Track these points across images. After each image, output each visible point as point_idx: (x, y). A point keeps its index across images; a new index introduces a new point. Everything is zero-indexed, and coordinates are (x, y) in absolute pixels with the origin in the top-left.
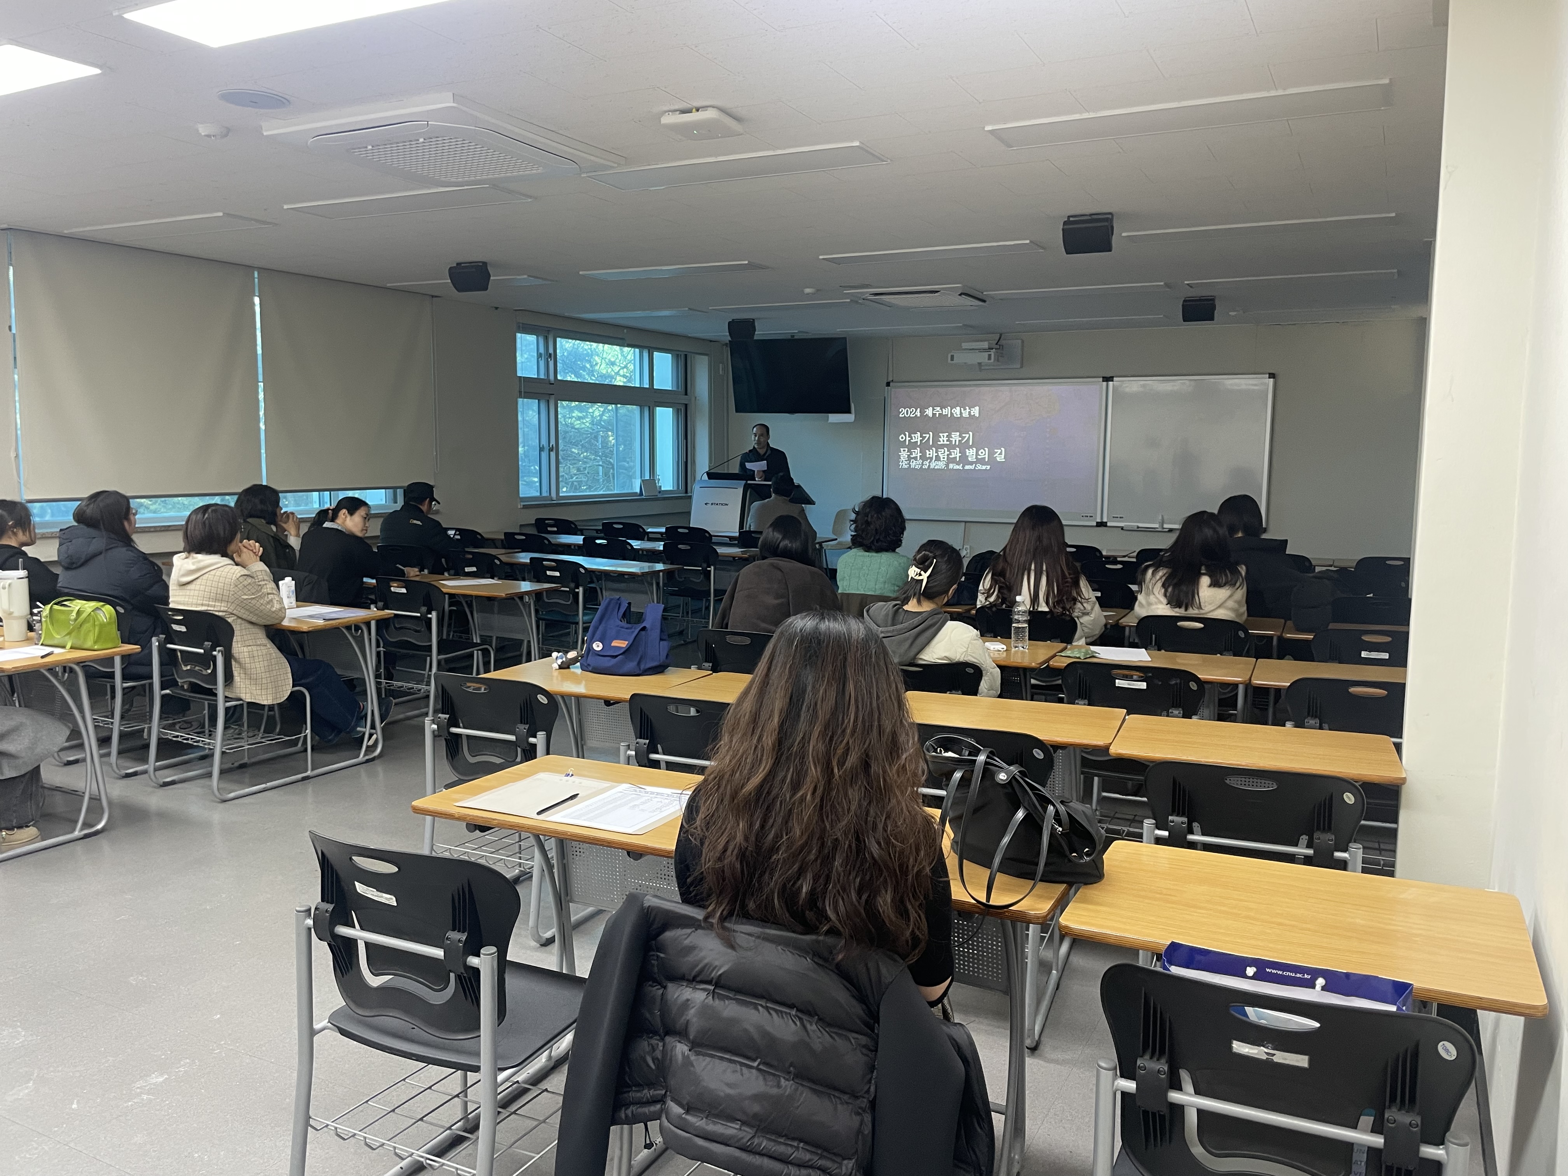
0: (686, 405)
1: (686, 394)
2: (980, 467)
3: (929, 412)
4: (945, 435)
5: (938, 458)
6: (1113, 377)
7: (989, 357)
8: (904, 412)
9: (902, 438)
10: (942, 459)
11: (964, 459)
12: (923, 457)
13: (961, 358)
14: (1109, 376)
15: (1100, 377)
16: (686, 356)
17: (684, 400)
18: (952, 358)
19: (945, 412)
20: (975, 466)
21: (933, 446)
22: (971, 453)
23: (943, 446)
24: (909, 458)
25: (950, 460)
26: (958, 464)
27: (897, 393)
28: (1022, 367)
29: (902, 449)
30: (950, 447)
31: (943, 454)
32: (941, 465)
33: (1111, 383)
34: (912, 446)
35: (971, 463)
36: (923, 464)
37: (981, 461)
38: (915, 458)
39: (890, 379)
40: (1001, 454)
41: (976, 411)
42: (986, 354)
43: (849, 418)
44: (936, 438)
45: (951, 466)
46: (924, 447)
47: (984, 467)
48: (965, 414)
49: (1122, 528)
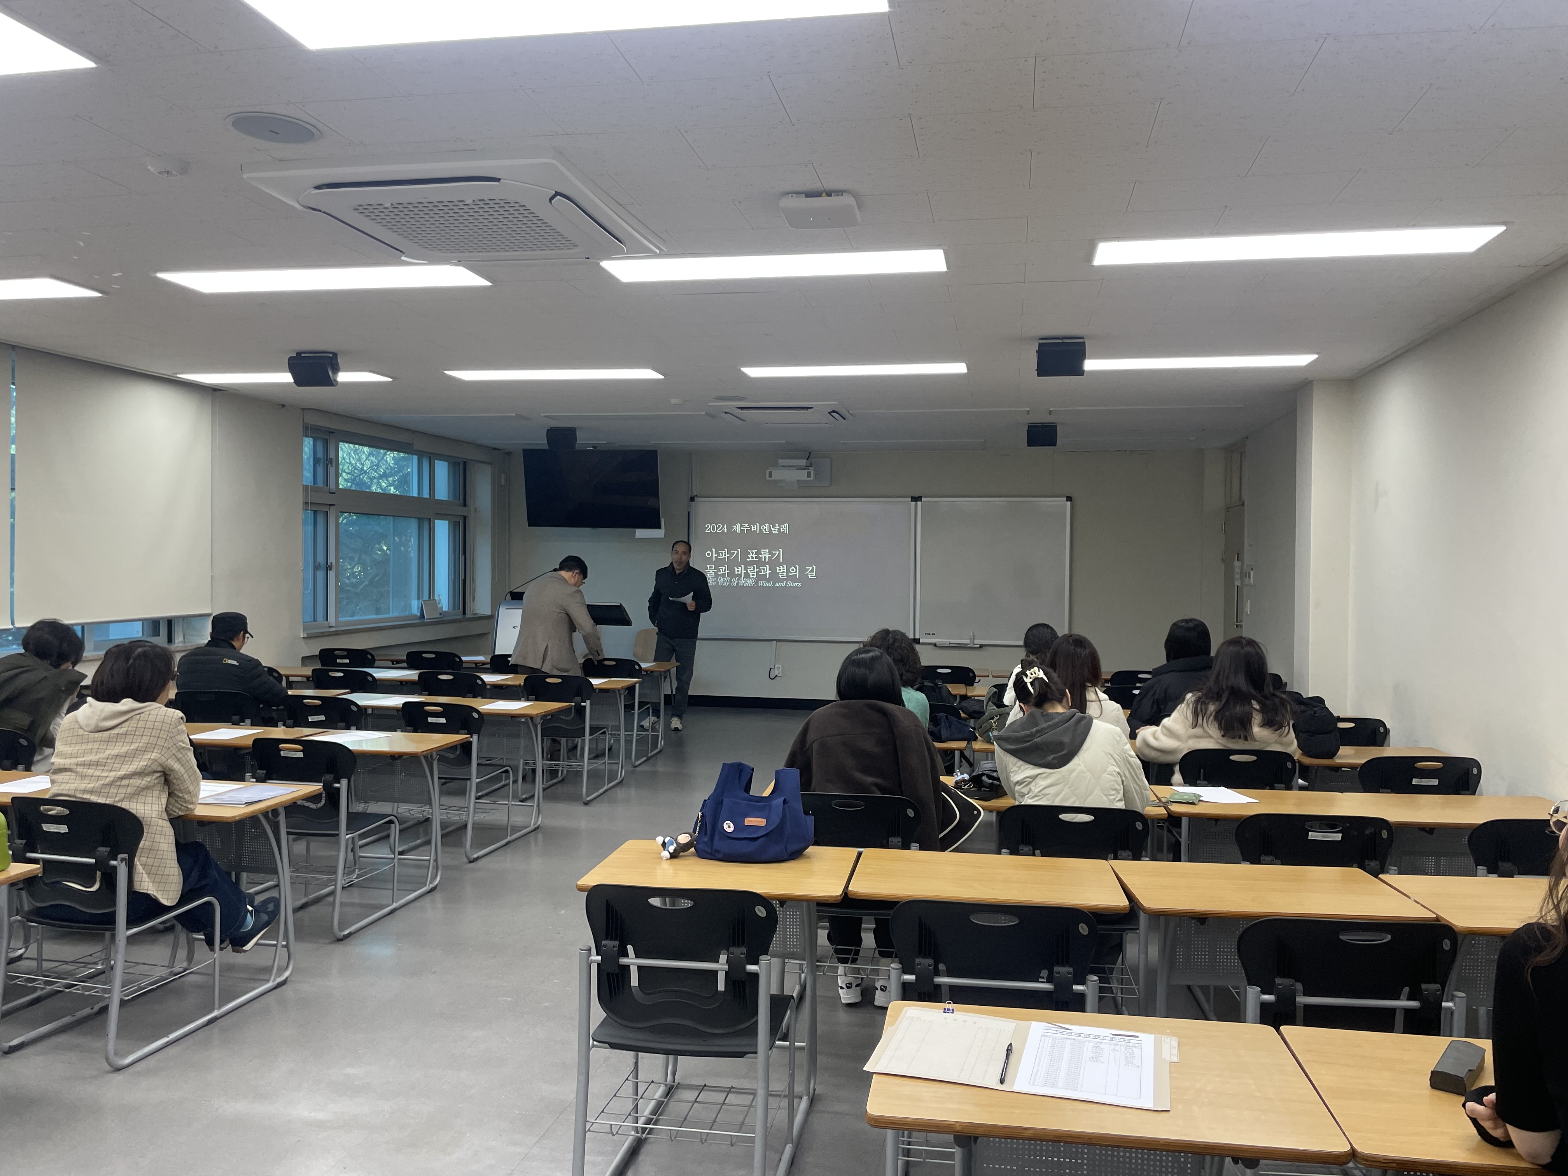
0: (465, 518)
1: (465, 505)
2: (790, 584)
3: (737, 528)
4: (754, 552)
5: (747, 576)
6: (921, 497)
7: (809, 475)
8: (709, 528)
9: (709, 554)
10: (751, 577)
11: (774, 576)
12: (732, 574)
13: (778, 474)
14: (917, 496)
15: (908, 497)
16: (465, 463)
17: (462, 511)
18: (771, 475)
19: (754, 528)
20: (786, 584)
21: (741, 563)
22: (782, 570)
23: (752, 563)
24: (717, 575)
25: (759, 577)
26: (768, 581)
27: (703, 507)
28: (831, 485)
29: (708, 566)
30: (760, 563)
31: (752, 571)
32: (750, 582)
33: (919, 503)
34: (719, 563)
35: (782, 580)
36: (731, 582)
37: (793, 579)
38: (723, 575)
39: (694, 493)
40: (812, 571)
41: (785, 528)
42: (806, 471)
43: (658, 533)
44: (745, 554)
45: (761, 583)
46: (732, 563)
47: (795, 585)
48: (775, 531)
49: (935, 645)
